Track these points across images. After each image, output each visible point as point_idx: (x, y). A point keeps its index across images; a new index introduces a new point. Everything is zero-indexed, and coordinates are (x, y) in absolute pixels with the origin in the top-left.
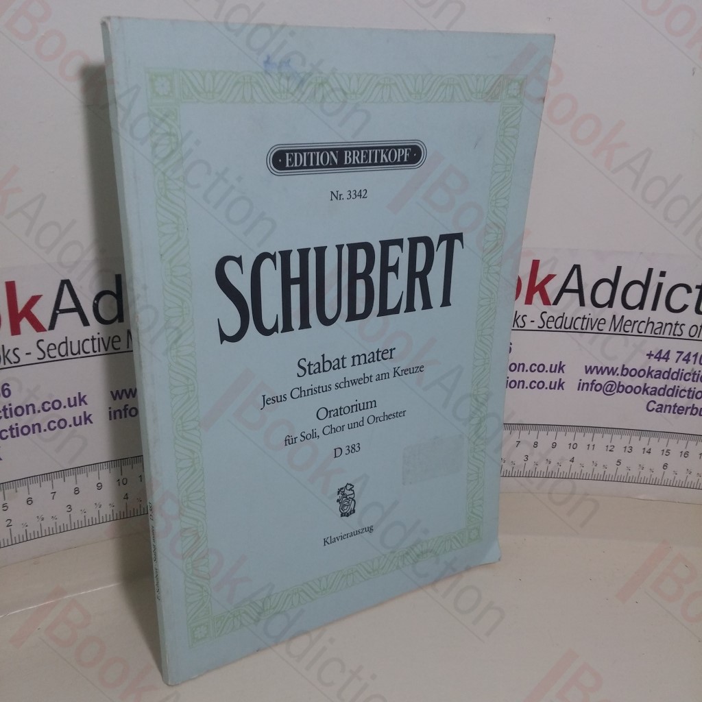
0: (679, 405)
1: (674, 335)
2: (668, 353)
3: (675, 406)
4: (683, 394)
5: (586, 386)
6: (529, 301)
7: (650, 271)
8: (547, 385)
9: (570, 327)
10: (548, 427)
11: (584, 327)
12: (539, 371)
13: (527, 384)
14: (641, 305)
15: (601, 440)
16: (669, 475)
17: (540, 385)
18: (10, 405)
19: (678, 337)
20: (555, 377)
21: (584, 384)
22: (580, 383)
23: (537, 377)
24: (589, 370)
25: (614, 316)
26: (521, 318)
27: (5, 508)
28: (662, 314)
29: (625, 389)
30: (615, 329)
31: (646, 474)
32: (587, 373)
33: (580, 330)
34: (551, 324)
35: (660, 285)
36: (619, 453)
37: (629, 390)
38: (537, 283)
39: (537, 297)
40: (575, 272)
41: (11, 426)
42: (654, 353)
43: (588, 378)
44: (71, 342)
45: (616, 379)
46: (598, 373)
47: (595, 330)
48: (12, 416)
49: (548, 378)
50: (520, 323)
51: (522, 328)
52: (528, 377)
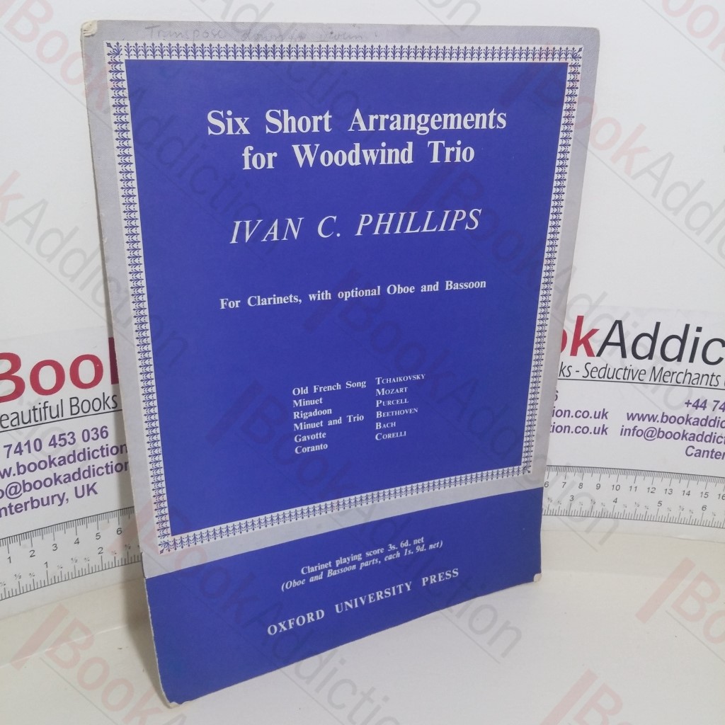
0: (716, 451)
1: (711, 385)
2: (705, 402)
3: (713, 451)
4: (720, 440)
5: (628, 431)
6: (574, 353)
7: (687, 327)
8: (591, 430)
9: (613, 377)
10: (592, 469)
11: (626, 377)
12: (584, 417)
13: (572, 429)
14: (679, 358)
15: (643, 483)
16: (708, 516)
17: (585, 430)
18: (107, 445)
19: (715, 387)
20: (599, 423)
21: (626, 430)
22: (622, 429)
23: (582, 422)
24: (631, 417)
25: (654, 368)
26: (566, 368)
27: (98, 537)
28: (699, 366)
29: (665, 435)
30: (655, 380)
31: (686, 515)
32: (628, 419)
33: (622, 380)
34: (595, 374)
35: (697, 340)
36: (660, 494)
37: (669, 435)
38: (582, 336)
39: (581, 349)
40: (617, 326)
41: (107, 464)
42: (693, 401)
43: (630, 424)
45: (657, 425)
46: (639, 420)
47: (636, 380)
48: (108, 455)
49: (592, 423)
50: (566, 372)
51: (568, 378)
52: (573, 422)
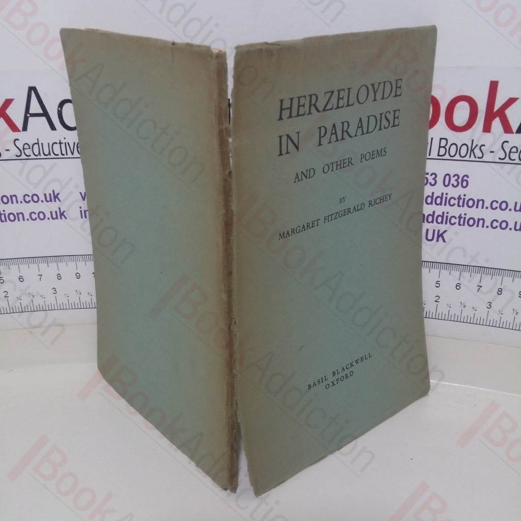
6: (487, 128)
8: (511, 226)
10: (513, 273)
12: (501, 209)
13: (488, 223)
17: (503, 225)
23: (500, 215)
26: (478, 147)
34: (514, 156)
38: (497, 107)
39: (496, 123)
44: (42, 144)
49: (512, 217)
50: (477, 151)
51: (480, 160)
52: (489, 215)
